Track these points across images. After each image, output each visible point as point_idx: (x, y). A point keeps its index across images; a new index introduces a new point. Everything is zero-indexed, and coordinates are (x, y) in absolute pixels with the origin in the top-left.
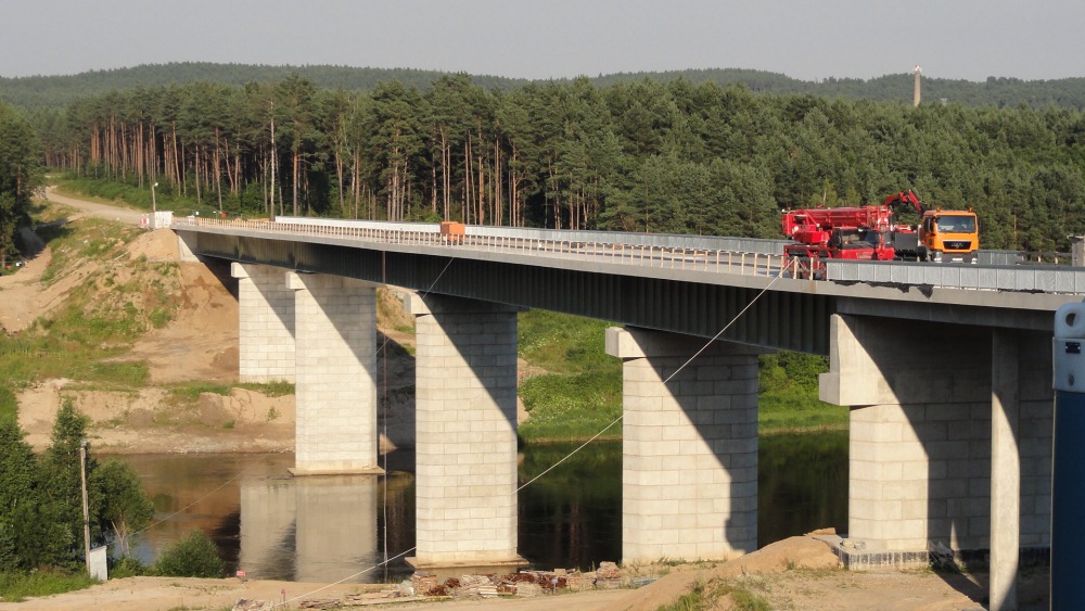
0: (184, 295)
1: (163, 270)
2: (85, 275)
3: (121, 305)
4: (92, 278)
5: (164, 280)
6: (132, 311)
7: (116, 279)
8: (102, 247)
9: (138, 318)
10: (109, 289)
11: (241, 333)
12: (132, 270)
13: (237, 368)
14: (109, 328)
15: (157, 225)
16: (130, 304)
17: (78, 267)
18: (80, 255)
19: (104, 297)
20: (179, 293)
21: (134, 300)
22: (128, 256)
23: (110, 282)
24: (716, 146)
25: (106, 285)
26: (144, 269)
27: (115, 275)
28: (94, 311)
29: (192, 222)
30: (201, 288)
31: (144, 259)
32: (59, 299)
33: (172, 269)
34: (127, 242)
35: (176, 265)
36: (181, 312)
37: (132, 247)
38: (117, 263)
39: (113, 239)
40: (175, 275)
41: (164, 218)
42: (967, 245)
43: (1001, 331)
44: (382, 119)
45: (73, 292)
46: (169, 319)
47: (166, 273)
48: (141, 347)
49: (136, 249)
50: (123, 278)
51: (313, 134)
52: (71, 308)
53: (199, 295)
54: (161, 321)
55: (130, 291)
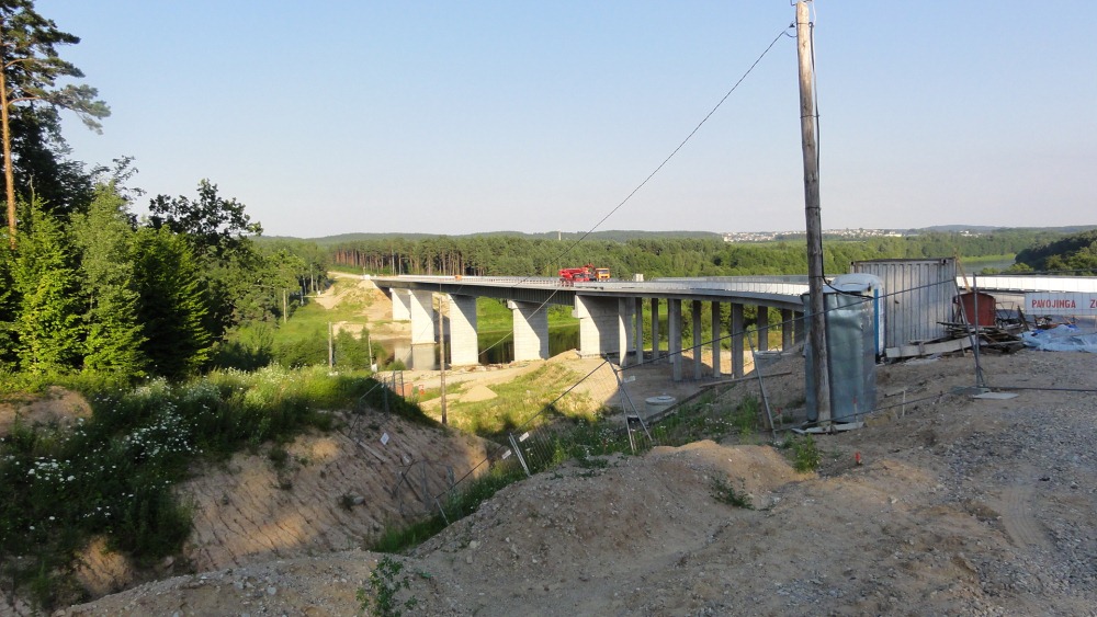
0: (375, 298)
2: (346, 293)
3: (358, 301)
4: (349, 294)
5: (369, 294)
6: (361, 302)
9: (363, 304)
10: (354, 297)
11: (393, 308)
12: (360, 291)
13: (392, 317)
14: (355, 307)
15: (365, 279)
17: (343, 291)
19: (353, 299)
20: (373, 297)
21: (361, 299)
22: (358, 288)
23: (355, 295)
24: (517, 253)
26: (363, 291)
28: (350, 303)
29: (375, 277)
30: (380, 295)
31: (363, 288)
32: (339, 300)
34: (357, 284)
35: (372, 290)
36: (375, 302)
37: (359, 285)
38: (355, 290)
39: (353, 283)
40: (372, 292)
41: (368, 277)
42: (607, 277)
43: (622, 298)
44: (425, 248)
45: (343, 298)
46: (371, 304)
47: (369, 292)
48: (364, 312)
49: (361, 285)
50: (358, 293)
51: (404, 252)
52: (344, 302)
53: (379, 297)
54: (369, 305)
55: (360, 297)
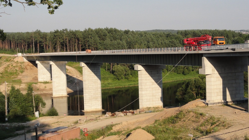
0: (26, 67)
1: (21, 63)
2: (7, 65)
3: (14, 70)
4: (9, 65)
5: (22, 65)
6: (17, 71)
7: (13, 65)
8: (9, 60)
9: (18, 72)
10: (12, 67)
11: (38, 73)
12: (16, 63)
13: (38, 80)
14: (13, 74)
15: (19, 55)
16: (16, 69)
17: (5, 64)
18: (4, 62)
19: (11, 68)
20: (25, 67)
21: (17, 69)
22: (14, 61)
23: (12, 66)
25: (11, 66)
26: (18, 63)
27: (13, 64)
28: (10, 71)
29: (25, 55)
30: (28, 66)
31: (18, 62)
32: (3, 69)
33: (23, 63)
34: (14, 59)
35: (24, 62)
36: (25, 70)
37: (15, 60)
38: (12, 62)
39: (10, 59)
40: (24, 64)
41: (20, 54)
42: (223, 43)
44: (55, 36)
45: (5, 68)
46: (23, 72)
47: (22, 64)
48: (19, 77)
49: (16, 60)
50: (14, 65)
52: (5, 71)
55: (16, 67)
